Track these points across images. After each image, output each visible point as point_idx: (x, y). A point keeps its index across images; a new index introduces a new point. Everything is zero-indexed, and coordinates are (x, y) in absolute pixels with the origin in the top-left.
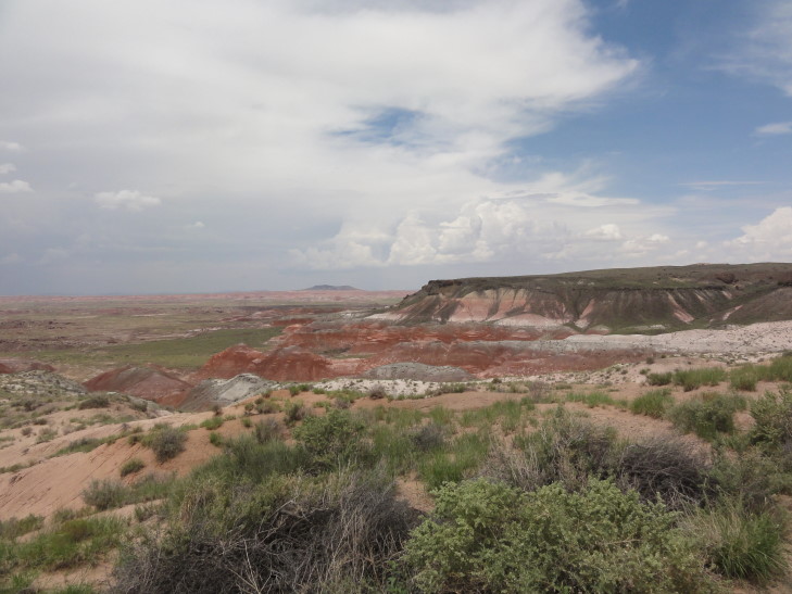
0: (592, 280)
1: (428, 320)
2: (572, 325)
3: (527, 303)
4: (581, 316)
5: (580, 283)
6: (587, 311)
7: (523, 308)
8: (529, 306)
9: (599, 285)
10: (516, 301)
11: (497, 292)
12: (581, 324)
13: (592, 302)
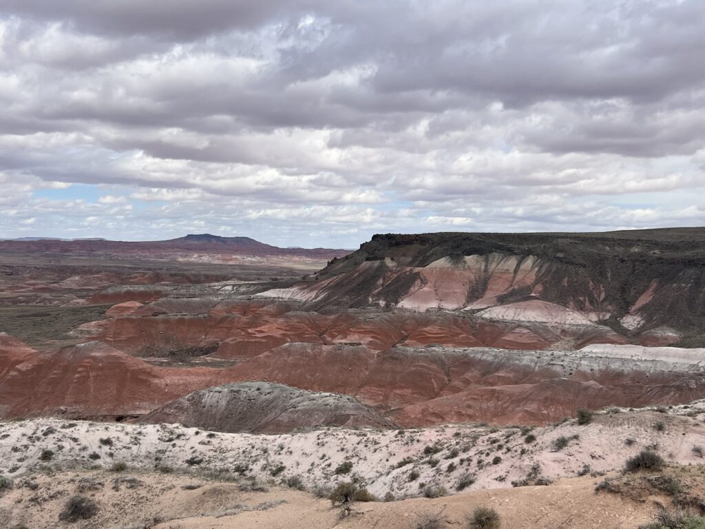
0: (656, 244)
1: (360, 304)
2: (615, 324)
3: (537, 282)
4: (633, 308)
5: (636, 250)
6: (643, 301)
7: (529, 289)
8: (539, 288)
9: (668, 255)
10: (519, 277)
11: (487, 261)
12: (631, 322)
13: (654, 285)
